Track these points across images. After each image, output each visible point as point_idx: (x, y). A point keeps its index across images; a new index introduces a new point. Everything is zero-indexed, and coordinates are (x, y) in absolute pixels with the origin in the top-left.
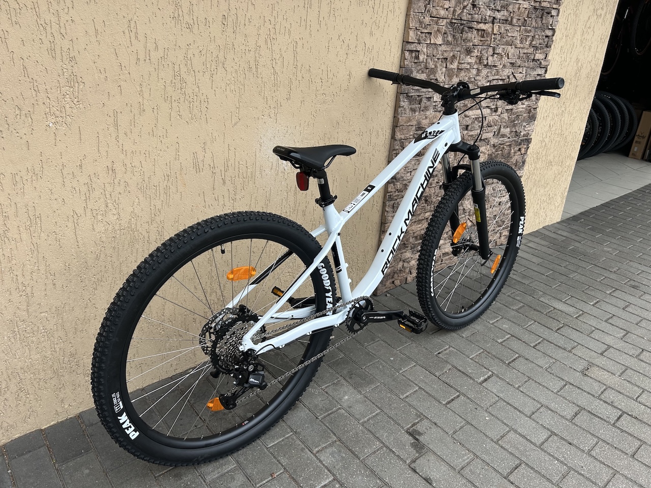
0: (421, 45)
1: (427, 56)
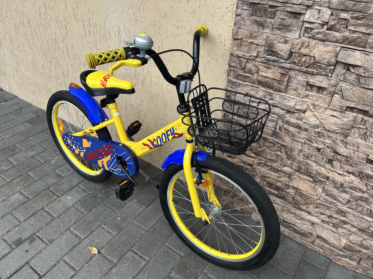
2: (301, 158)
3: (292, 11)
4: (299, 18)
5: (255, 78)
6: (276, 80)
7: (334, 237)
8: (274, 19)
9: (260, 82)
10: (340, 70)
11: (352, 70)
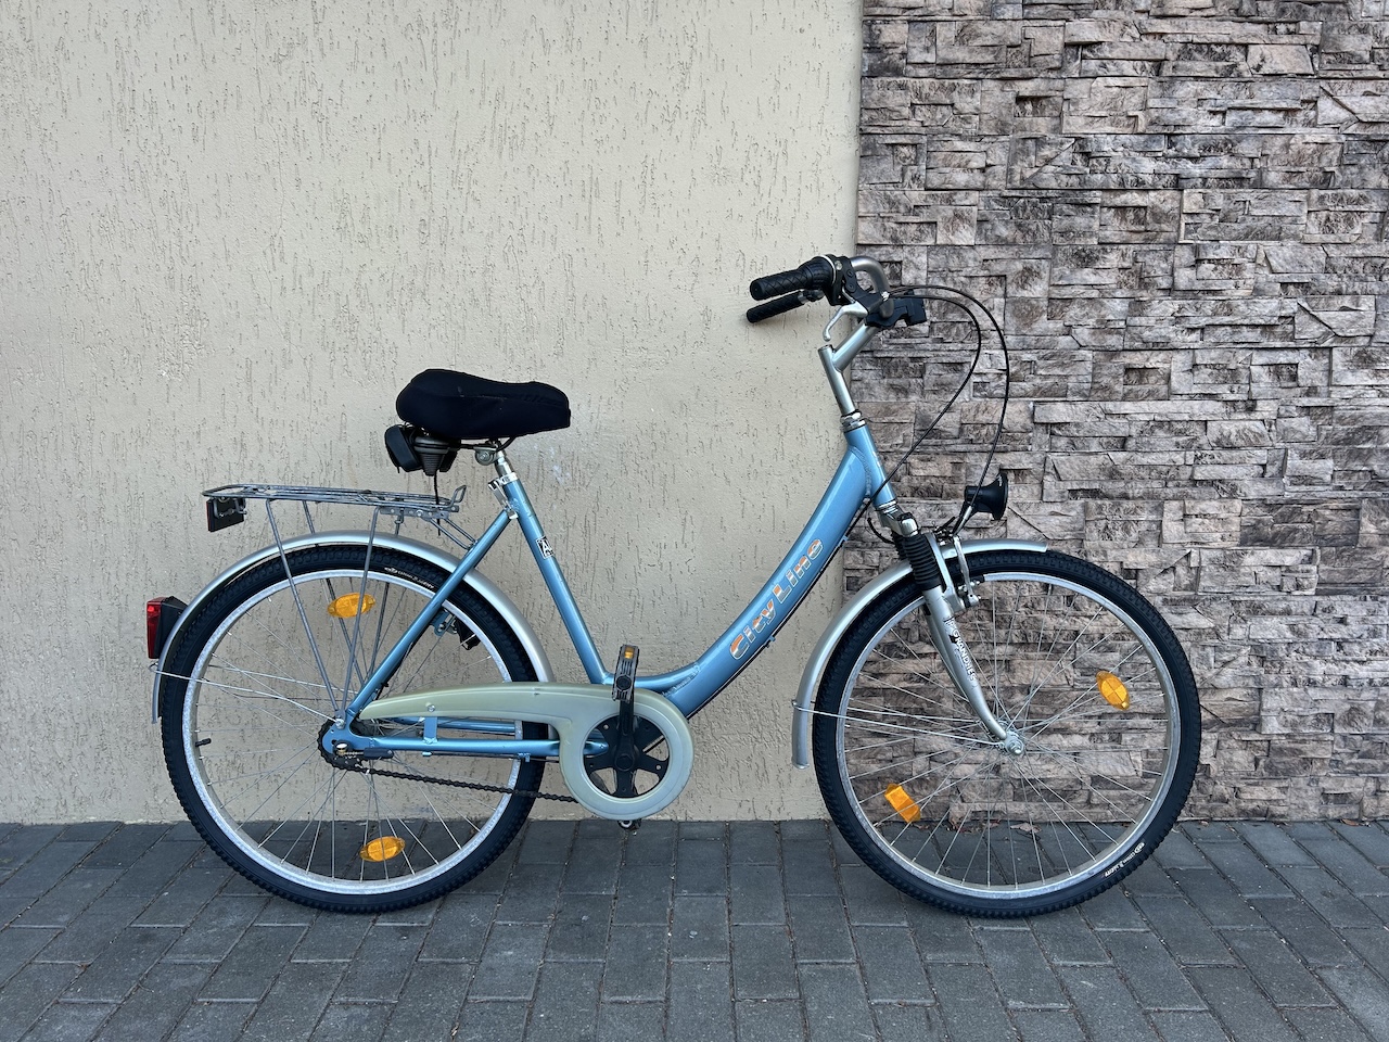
0: (907, 249)
1: (929, 272)
2: (1022, 614)
3: (952, 361)
4: (961, 371)
5: (906, 484)
6: (945, 477)
7: (1120, 761)
8: (922, 377)
9: (917, 489)
10: (1041, 436)
11: (1058, 432)
